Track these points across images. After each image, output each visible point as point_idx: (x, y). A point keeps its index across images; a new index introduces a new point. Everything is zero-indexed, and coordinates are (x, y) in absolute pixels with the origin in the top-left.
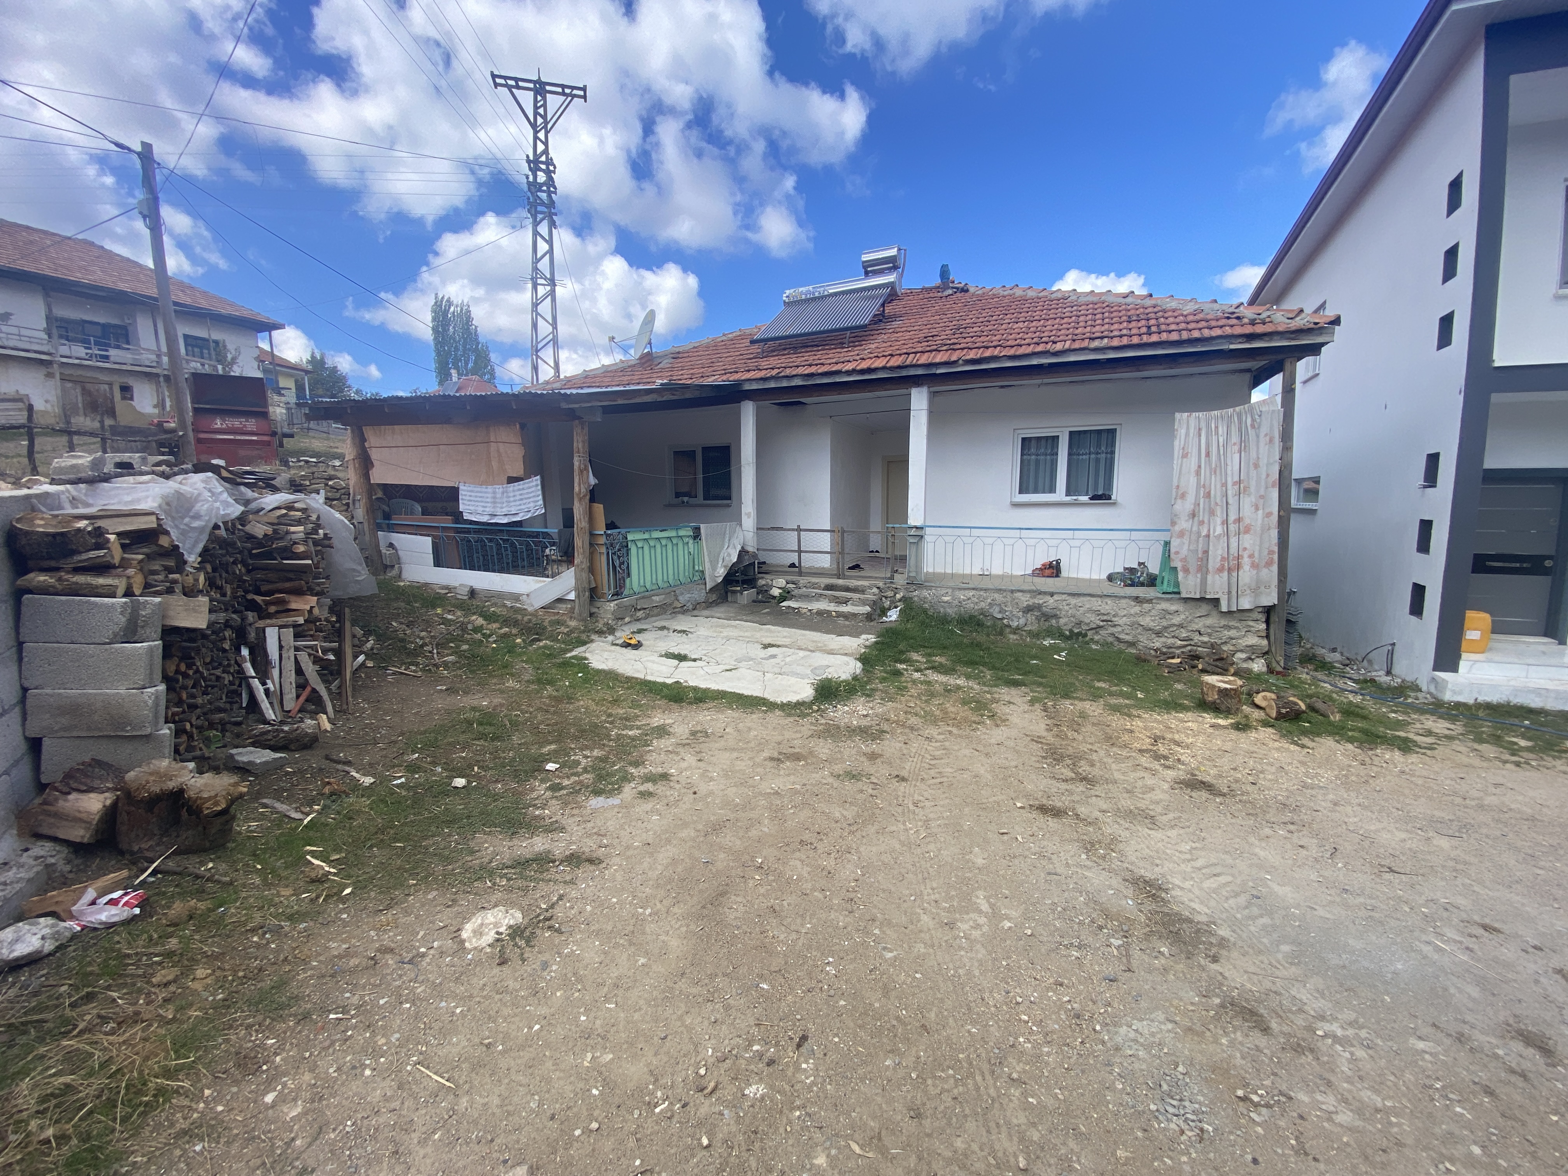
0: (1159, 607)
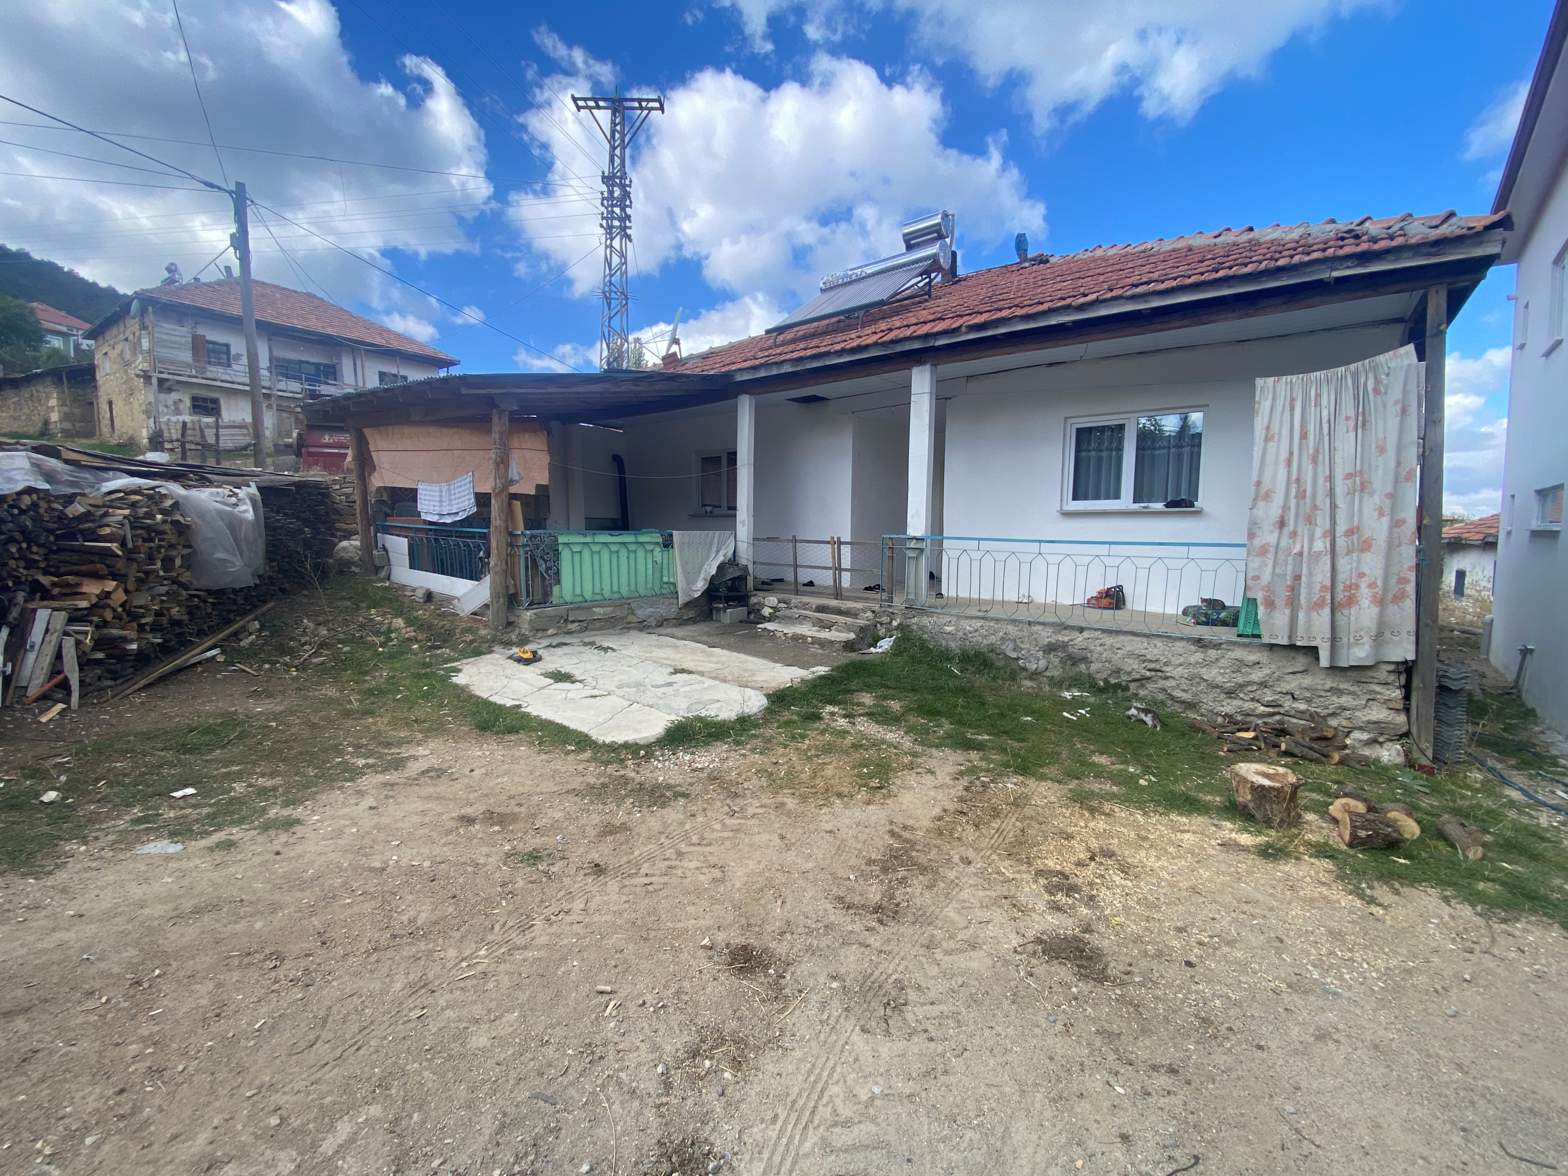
0: (1231, 655)
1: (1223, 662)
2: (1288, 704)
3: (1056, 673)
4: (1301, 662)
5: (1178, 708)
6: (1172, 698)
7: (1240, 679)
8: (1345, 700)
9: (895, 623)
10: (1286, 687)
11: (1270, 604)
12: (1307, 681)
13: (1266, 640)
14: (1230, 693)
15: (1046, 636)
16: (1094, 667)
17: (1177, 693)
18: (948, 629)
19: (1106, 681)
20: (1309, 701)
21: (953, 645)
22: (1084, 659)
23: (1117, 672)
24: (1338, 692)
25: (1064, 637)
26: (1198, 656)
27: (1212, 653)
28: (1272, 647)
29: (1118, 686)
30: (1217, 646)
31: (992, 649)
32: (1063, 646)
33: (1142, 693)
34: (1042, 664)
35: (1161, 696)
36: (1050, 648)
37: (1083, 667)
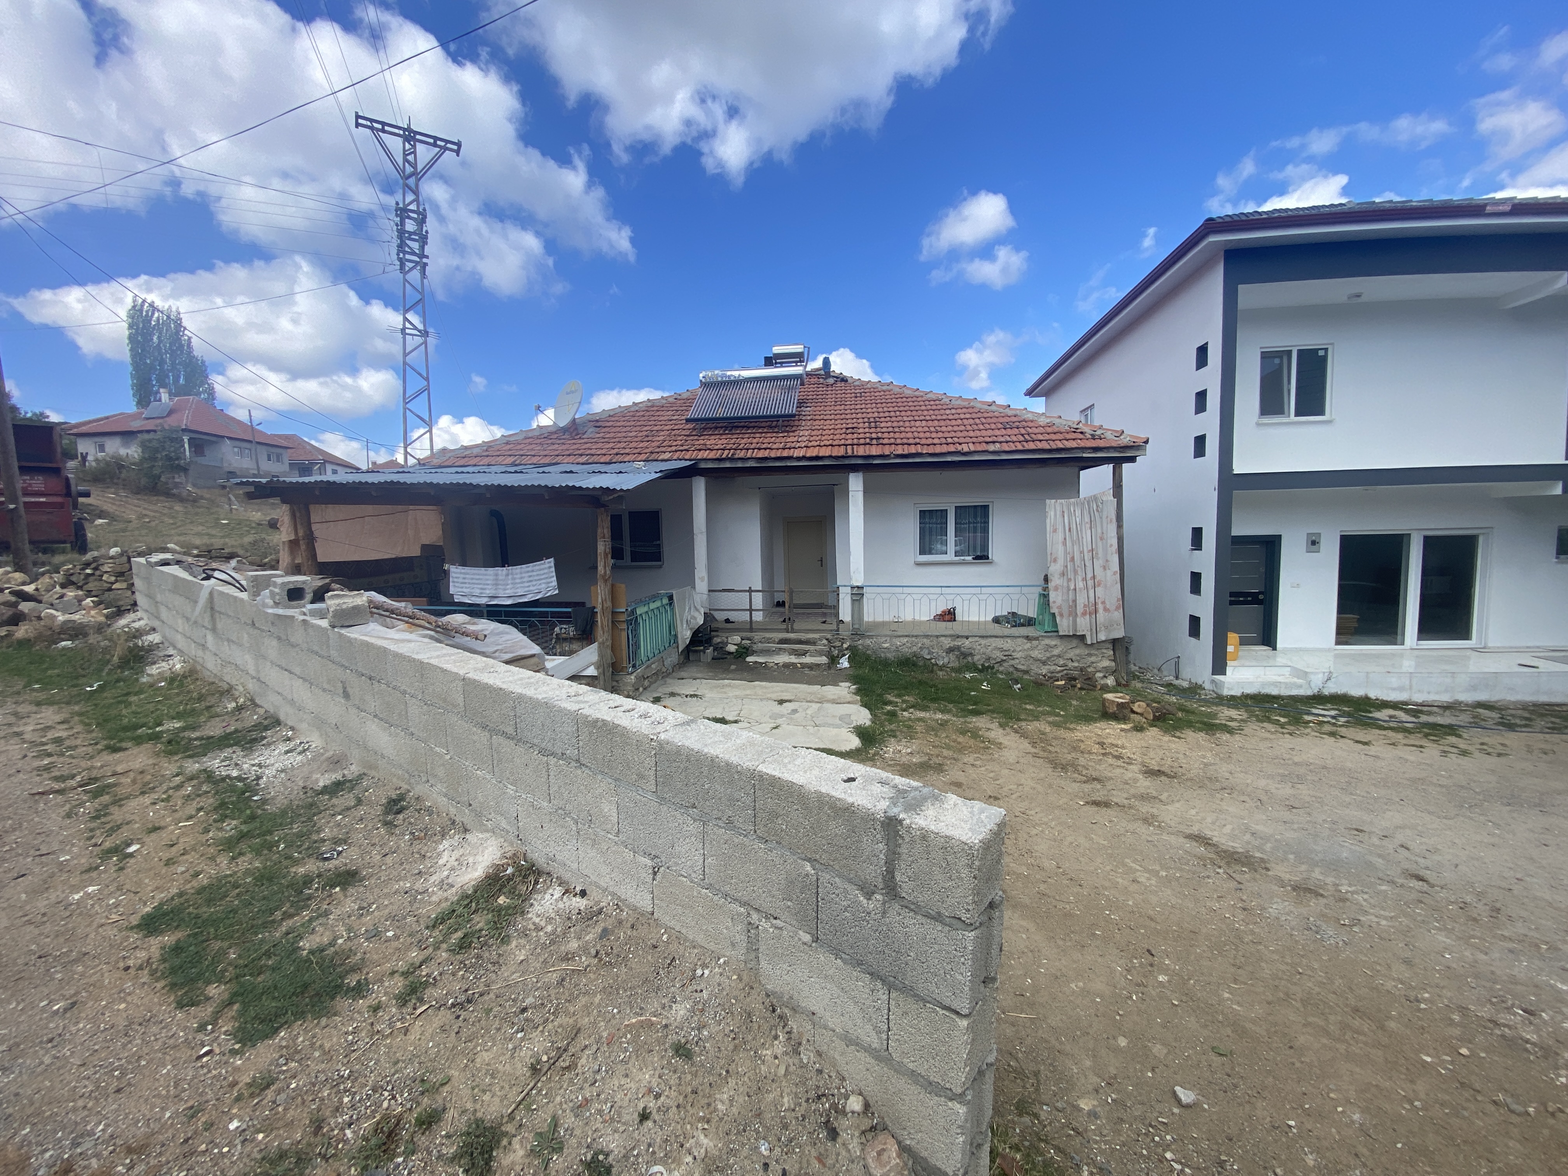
0: (1043, 643)
1: (1040, 647)
2: (1071, 664)
3: (956, 664)
4: (1075, 642)
5: (1020, 674)
6: (1016, 669)
7: (1048, 655)
8: (1093, 659)
9: (845, 646)
10: (1069, 656)
11: (1061, 615)
12: (1077, 651)
13: (1061, 633)
14: (1044, 663)
15: (947, 643)
16: (976, 658)
17: (1020, 667)
18: (886, 645)
19: (983, 665)
20: (1078, 661)
21: (889, 655)
22: (971, 655)
23: (989, 659)
24: (1090, 655)
25: (958, 643)
26: (1028, 645)
27: (1035, 643)
28: (1062, 637)
29: (989, 667)
30: (1037, 639)
31: (915, 655)
32: (958, 648)
33: (1001, 669)
34: (946, 660)
35: (1011, 669)
36: (950, 650)
37: (970, 659)
